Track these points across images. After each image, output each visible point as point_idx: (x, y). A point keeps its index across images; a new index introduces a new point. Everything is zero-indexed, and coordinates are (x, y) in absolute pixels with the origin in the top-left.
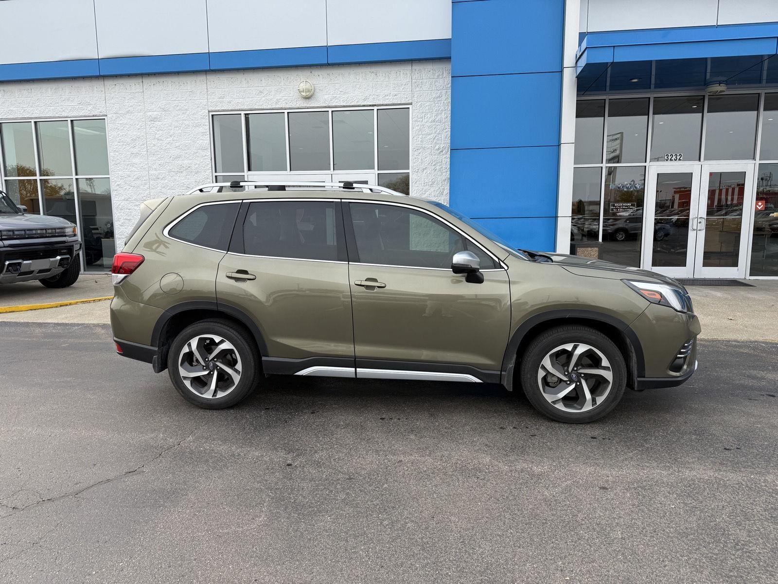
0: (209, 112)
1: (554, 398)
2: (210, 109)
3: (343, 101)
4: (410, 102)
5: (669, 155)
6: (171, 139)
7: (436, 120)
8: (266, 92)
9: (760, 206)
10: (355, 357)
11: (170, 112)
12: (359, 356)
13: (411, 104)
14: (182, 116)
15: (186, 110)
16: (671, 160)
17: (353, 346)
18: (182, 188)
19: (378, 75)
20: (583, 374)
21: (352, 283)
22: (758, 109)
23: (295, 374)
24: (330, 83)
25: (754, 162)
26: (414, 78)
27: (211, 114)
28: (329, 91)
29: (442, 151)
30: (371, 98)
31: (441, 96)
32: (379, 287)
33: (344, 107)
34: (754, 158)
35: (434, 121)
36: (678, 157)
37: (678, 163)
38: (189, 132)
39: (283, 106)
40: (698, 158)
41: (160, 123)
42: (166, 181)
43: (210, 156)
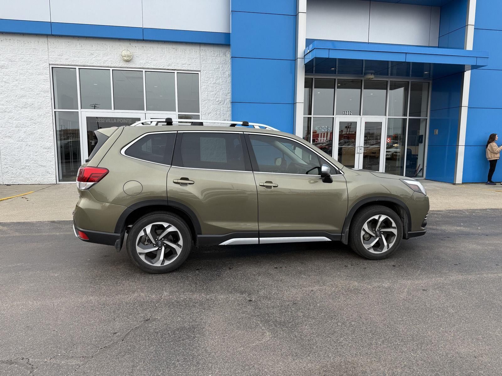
0: (49, 65)
1: (368, 246)
2: (51, 63)
3: (154, 65)
4: (199, 70)
5: (345, 111)
6: (16, 82)
7: (216, 83)
8: (96, 55)
9: (388, 141)
10: (259, 231)
11: (15, 63)
12: (261, 230)
13: (200, 71)
14: (27, 66)
15: (30, 62)
16: (346, 114)
17: (257, 224)
18: (26, 120)
19: (177, 50)
20: (383, 231)
21: (258, 185)
22: (387, 89)
23: (220, 244)
24: (144, 52)
25: (386, 117)
26: (201, 54)
27: (51, 66)
28: (143, 58)
29: (221, 103)
30: (173, 65)
31: (219, 68)
32: (274, 187)
33: (154, 69)
34: (385, 115)
35: (215, 83)
36: (350, 113)
37: (349, 116)
38: (33, 78)
39: (110, 65)
40: (359, 114)
41: (7, 70)
42: (13, 114)
43: (50, 97)
